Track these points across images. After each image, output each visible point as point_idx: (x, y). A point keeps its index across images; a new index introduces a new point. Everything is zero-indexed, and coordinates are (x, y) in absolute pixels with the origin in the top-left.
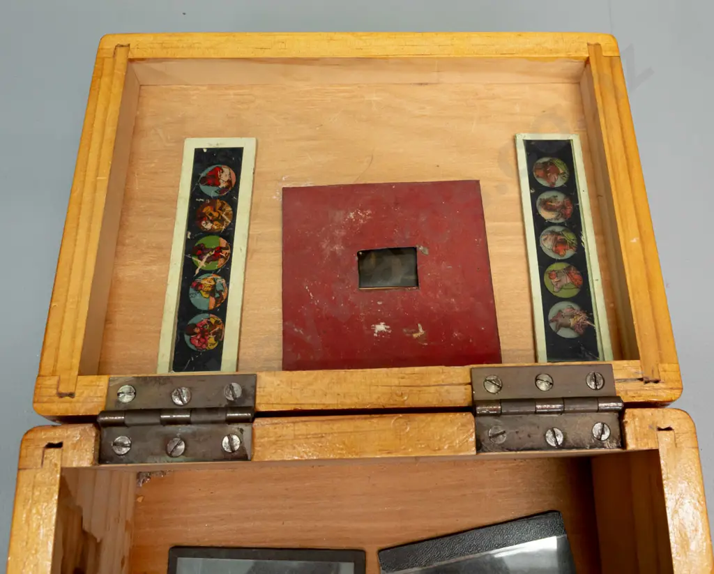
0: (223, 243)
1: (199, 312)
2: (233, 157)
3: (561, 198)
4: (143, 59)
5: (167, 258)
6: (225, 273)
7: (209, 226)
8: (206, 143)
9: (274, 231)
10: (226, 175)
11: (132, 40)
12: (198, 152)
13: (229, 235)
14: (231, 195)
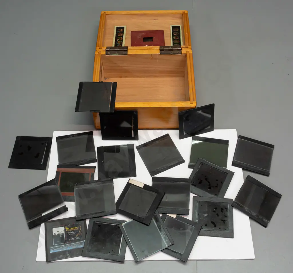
0: (121, 38)
1: (118, 45)
2: (123, 28)
3: (177, 33)
4: (108, 14)
5: (113, 35)
6: (122, 41)
7: (119, 36)
8: (118, 26)
9: (129, 37)
10: (121, 30)
11: (107, 12)
12: (117, 28)
13: (122, 37)
14: (123, 32)
